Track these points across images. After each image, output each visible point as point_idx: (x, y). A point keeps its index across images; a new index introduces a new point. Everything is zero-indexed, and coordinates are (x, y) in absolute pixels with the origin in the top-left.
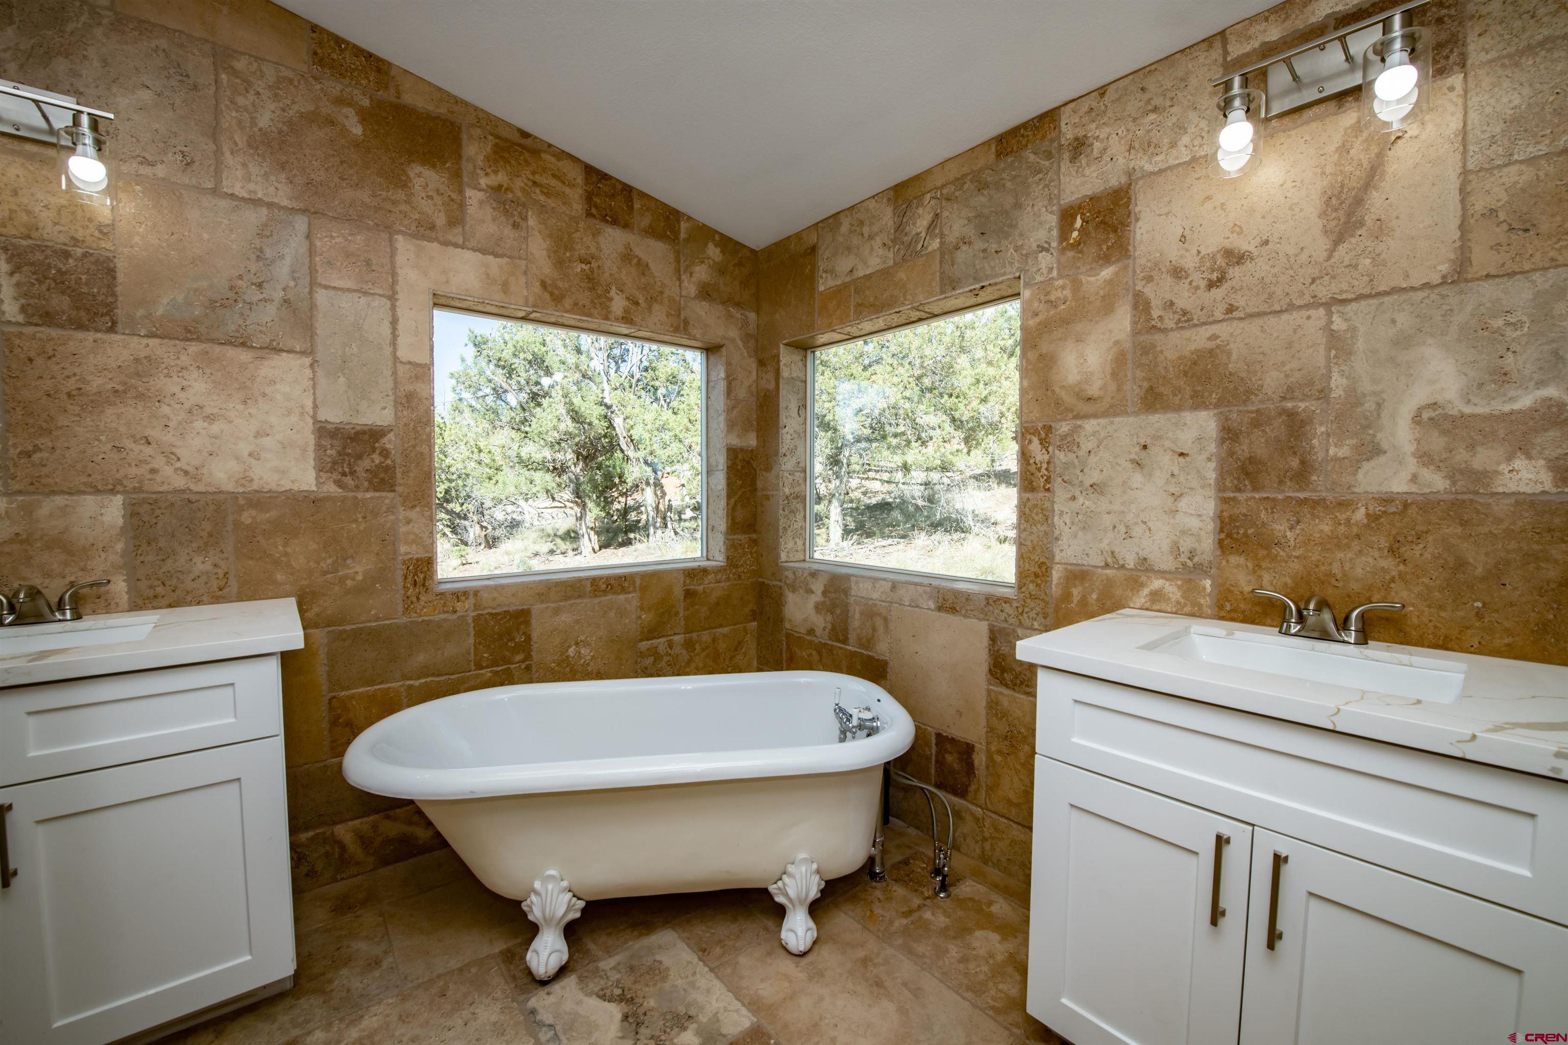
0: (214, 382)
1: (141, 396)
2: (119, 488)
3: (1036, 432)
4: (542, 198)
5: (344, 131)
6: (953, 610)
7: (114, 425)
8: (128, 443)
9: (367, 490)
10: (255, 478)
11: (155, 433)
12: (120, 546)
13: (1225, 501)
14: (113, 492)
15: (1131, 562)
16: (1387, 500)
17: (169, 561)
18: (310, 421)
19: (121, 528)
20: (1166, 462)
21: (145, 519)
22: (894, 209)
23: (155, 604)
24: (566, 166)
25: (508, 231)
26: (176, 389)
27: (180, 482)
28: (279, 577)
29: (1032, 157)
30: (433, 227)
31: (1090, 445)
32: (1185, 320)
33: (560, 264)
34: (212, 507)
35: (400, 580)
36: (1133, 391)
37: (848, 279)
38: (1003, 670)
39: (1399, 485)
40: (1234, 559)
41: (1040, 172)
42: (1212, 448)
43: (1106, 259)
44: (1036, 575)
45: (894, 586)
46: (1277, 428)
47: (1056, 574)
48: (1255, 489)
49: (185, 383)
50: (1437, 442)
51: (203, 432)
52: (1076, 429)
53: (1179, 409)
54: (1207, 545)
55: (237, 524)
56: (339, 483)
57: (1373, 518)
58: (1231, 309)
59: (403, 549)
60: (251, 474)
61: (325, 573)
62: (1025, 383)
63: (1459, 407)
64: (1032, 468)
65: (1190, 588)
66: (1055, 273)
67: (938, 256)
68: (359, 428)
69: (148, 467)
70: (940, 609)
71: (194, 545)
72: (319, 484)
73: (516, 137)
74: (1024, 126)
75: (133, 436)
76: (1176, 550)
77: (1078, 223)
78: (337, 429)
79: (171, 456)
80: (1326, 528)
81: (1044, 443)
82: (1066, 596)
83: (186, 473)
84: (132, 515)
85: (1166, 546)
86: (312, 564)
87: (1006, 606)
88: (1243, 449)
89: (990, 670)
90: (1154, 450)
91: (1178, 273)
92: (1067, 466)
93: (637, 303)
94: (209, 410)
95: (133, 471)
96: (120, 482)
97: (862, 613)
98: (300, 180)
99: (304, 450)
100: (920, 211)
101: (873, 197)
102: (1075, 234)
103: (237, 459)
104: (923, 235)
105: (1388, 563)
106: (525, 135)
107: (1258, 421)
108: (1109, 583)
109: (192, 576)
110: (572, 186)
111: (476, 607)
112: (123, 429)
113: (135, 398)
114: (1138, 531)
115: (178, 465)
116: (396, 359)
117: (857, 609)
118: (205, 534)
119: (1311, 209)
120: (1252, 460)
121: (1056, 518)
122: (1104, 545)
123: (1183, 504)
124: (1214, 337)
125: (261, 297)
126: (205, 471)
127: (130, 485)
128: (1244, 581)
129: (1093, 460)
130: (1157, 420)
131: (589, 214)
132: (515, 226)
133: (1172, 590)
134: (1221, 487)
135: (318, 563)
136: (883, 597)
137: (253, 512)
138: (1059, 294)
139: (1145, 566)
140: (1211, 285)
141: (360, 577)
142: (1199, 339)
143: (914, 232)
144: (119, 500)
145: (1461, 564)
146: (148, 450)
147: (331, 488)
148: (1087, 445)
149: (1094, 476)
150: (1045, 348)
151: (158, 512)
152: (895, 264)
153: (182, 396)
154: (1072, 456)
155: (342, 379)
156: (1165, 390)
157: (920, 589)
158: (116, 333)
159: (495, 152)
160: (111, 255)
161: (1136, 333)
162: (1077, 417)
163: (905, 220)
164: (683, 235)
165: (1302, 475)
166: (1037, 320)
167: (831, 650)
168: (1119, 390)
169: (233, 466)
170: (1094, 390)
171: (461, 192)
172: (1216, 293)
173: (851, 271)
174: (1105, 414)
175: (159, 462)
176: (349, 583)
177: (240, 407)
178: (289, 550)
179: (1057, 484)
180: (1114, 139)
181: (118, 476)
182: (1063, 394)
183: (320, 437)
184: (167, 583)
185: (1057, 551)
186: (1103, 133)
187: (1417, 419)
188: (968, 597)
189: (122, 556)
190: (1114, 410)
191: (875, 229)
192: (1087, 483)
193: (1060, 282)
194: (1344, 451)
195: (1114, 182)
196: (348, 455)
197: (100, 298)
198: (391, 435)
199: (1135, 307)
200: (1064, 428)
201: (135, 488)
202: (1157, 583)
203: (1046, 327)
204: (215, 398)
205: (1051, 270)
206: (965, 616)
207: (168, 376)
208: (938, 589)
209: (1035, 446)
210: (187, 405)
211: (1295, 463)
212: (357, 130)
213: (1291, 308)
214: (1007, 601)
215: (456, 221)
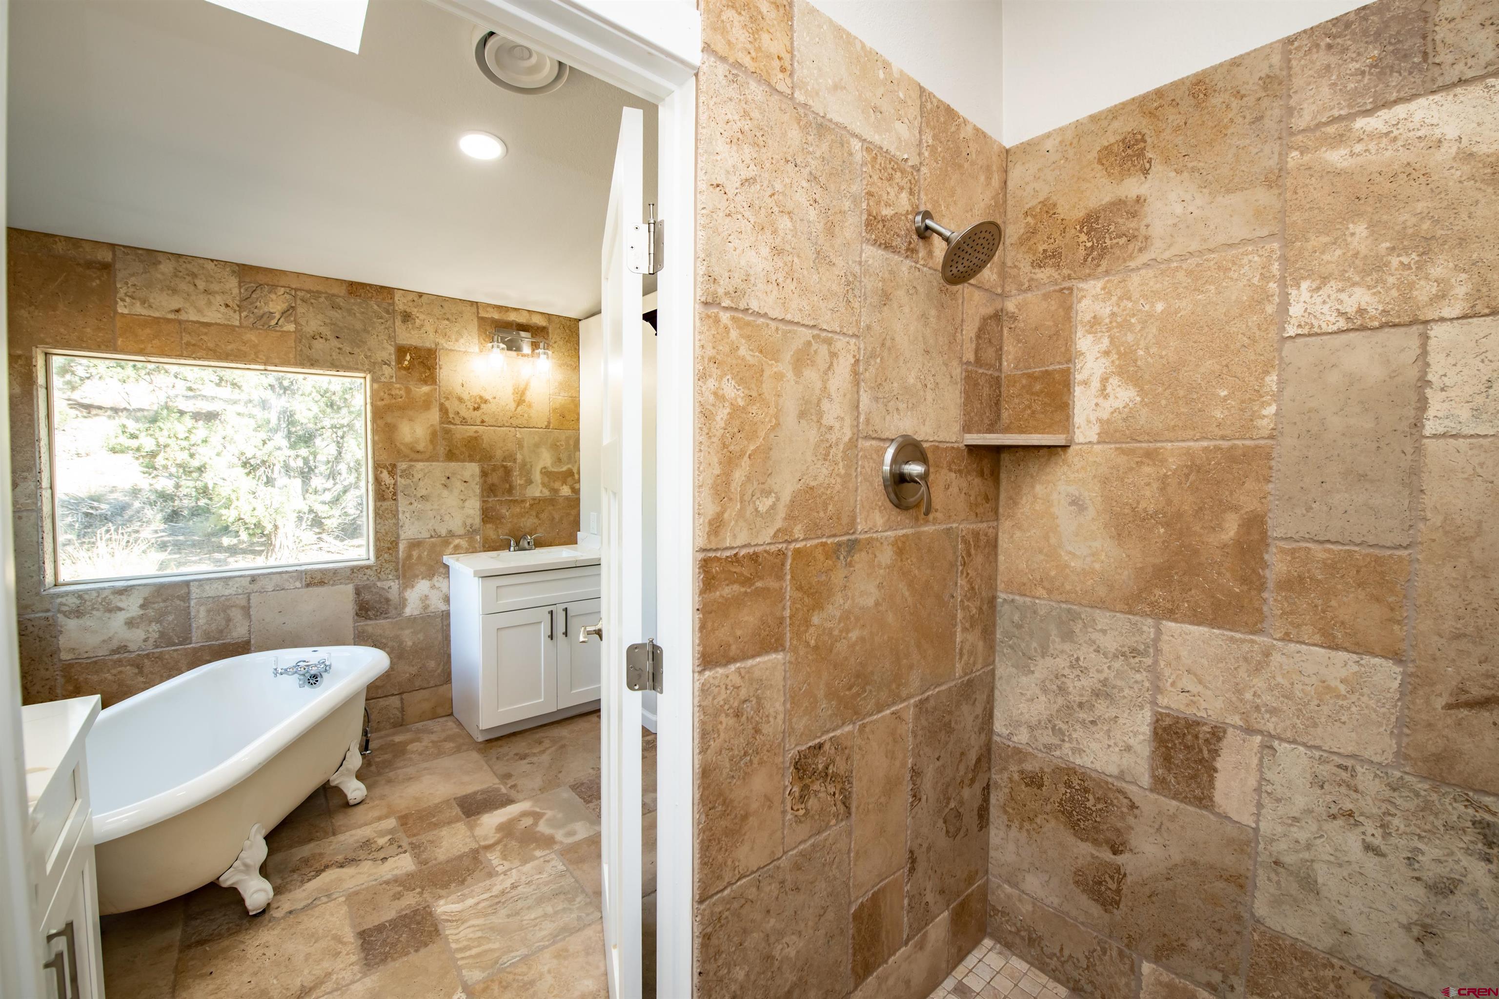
3: (385, 467)
6: (322, 583)
13: (484, 501)
15: (444, 533)
16: (534, 499)
20: (458, 485)
22: (240, 283)
29: (376, 307)
31: (420, 476)
32: (464, 421)
36: (442, 450)
37: (171, 316)
38: (367, 610)
39: (537, 494)
40: (489, 526)
41: (381, 318)
42: (478, 479)
43: (425, 382)
44: (389, 549)
45: (253, 579)
46: (500, 472)
47: (402, 546)
48: (495, 496)
50: (546, 480)
52: (411, 467)
53: (463, 461)
54: (477, 521)
57: (531, 505)
58: (483, 422)
62: (376, 438)
63: (551, 469)
64: (384, 488)
65: (471, 540)
66: (394, 380)
67: (293, 336)
70: (308, 585)
74: (370, 285)
76: (465, 524)
77: (408, 357)
80: (518, 510)
81: (392, 473)
82: (409, 557)
85: (460, 523)
87: (368, 572)
88: (490, 480)
89: (357, 614)
90: (453, 479)
91: (460, 400)
92: (406, 486)
97: (208, 611)
100: (273, 296)
101: (212, 260)
102: (406, 363)
104: (277, 316)
105: (536, 521)
107: (495, 468)
108: (434, 545)
114: (446, 518)
117: (202, 609)
119: (509, 391)
120: (493, 485)
121: (400, 516)
122: (430, 527)
123: (467, 504)
124: (476, 432)
128: (492, 534)
129: (421, 484)
130: (453, 465)
133: (463, 543)
134: (483, 496)
136: (240, 591)
138: (397, 392)
139: (451, 534)
140: (475, 409)
142: (470, 430)
143: (266, 310)
145: (553, 518)
148: (417, 476)
149: (423, 492)
150: (389, 419)
152: (241, 326)
154: (409, 481)
156: (457, 452)
157: (285, 576)
161: (442, 423)
162: (411, 460)
163: (254, 296)
165: (510, 491)
166: (383, 403)
167: (160, 657)
168: (434, 449)
170: (421, 447)
172: (477, 413)
173: (178, 311)
174: (427, 460)
179: (400, 497)
180: (426, 322)
182: (402, 447)
185: (401, 533)
186: (422, 317)
187: (541, 472)
188: (335, 572)
190: (431, 459)
191: (215, 287)
192: (419, 495)
193: (398, 386)
194: (522, 482)
195: (428, 345)
199: (441, 410)
200: (402, 465)
202: (457, 541)
203: (389, 408)
205: (392, 377)
206: (333, 585)
208: (306, 572)
209: (385, 475)
211: (507, 486)
213: (503, 426)
214: (368, 567)
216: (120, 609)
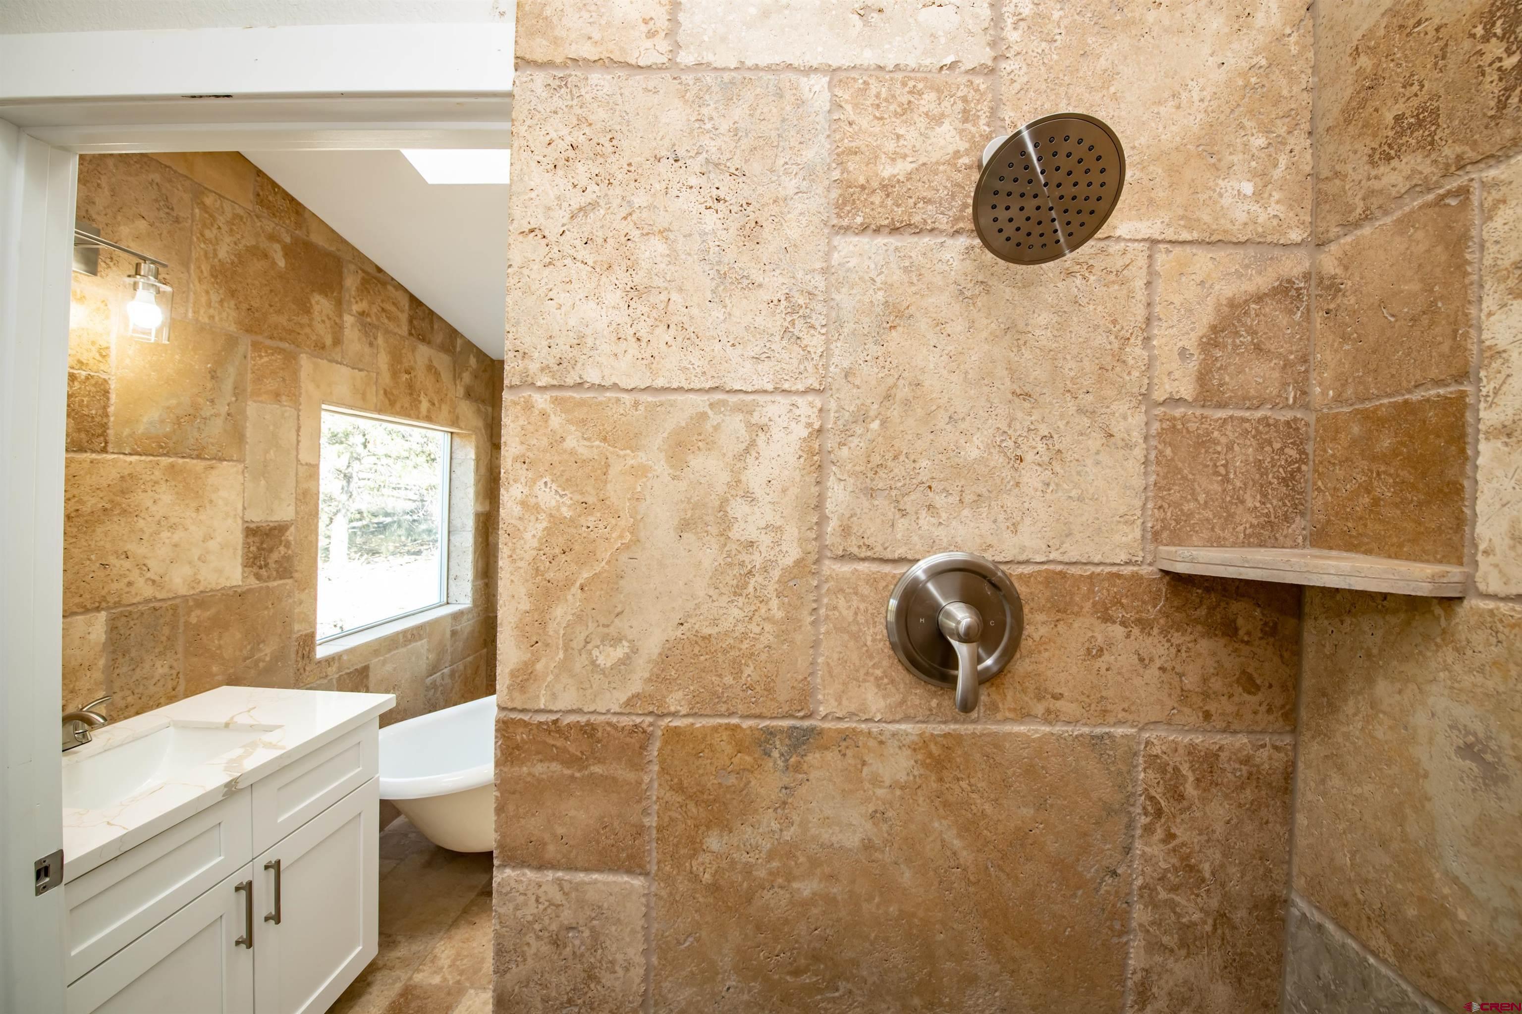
0: (177, 493)
1: (124, 512)
2: (104, 605)
4: (386, 321)
5: (274, 264)
7: (102, 543)
8: (112, 560)
9: (275, 580)
10: (202, 579)
11: (131, 547)
12: (102, 662)
14: (98, 609)
17: (138, 670)
18: (240, 522)
19: (104, 644)
21: (122, 632)
23: (126, 714)
24: (399, 295)
25: (367, 350)
26: (149, 503)
27: (148, 591)
28: (215, 669)
30: (323, 347)
33: (395, 374)
34: (171, 612)
35: (293, 656)
49: (157, 496)
51: (167, 541)
55: (187, 624)
56: (258, 577)
59: (297, 627)
60: (199, 577)
61: (245, 659)
68: (272, 524)
69: (126, 581)
71: (157, 650)
72: (244, 578)
73: (373, 271)
75: (116, 552)
78: (258, 527)
79: (143, 567)
83: (154, 582)
84: (111, 630)
86: (237, 653)
93: (434, 404)
94: (173, 520)
95: (115, 586)
96: (104, 598)
98: (244, 306)
99: (235, 549)
103: (190, 563)
106: (380, 270)
109: (154, 681)
110: (402, 311)
111: (340, 669)
112: (108, 546)
113: (119, 514)
115: (149, 575)
116: (298, 460)
118: (164, 639)
125: (213, 411)
126: (167, 578)
127: (111, 600)
131: (410, 334)
132: (371, 344)
135: (241, 650)
137: (198, 612)
141: (268, 659)
144: (103, 616)
146: (127, 564)
147: (253, 583)
151: (132, 623)
153: (153, 508)
155: (263, 482)
158: (107, 452)
159: (362, 284)
160: (106, 377)
164: (458, 349)
169: (187, 570)
171: (341, 316)
175: (134, 575)
176: (261, 665)
177: (194, 515)
178: (222, 642)
181: (103, 593)
183: (247, 536)
184: (136, 691)
189: (103, 672)
196: (263, 549)
197: (97, 419)
198: (292, 529)
201: (115, 603)
204: (177, 508)
207: (145, 491)
210: (157, 518)
212: (282, 263)
215: (337, 341)
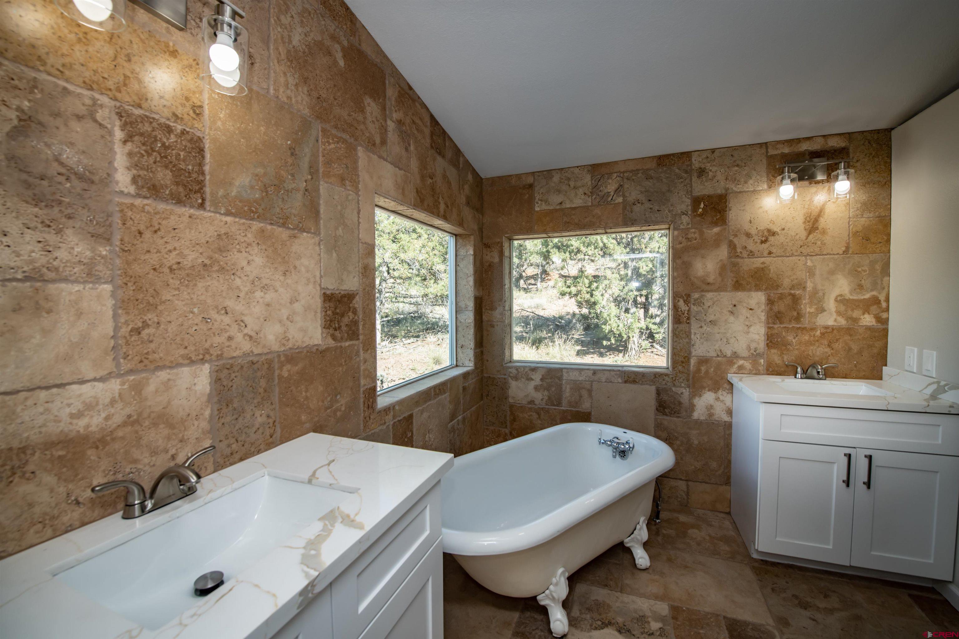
0: (267, 257)
1: (222, 269)
2: (207, 357)
3: (681, 297)
4: (416, 132)
5: (335, 62)
6: (634, 382)
7: (203, 297)
8: (213, 314)
9: (346, 340)
10: (290, 337)
11: (230, 303)
12: (207, 413)
13: (769, 328)
14: (203, 361)
15: (729, 354)
16: (826, 327)
17: (240, 419)
18: (318, 288)
19: (209, 395)
20: (745, 312)
21: (225, 383)
22: (592, 177)
23: (231, 460)
24: (423, 111)
25: (403, 152)
26: (244, 263)
27: (246, 346)
28: (303, 418)
29: (677, 171)
30: (374, 145)
31: (709, 304)
32: (751, 254)
33: (423, 178)
34: (266, 366)
35: (362, 406)
36: (730, 282)
37: (558, 207)
38: (664, 408)
39: (830, 322)
40: (773, 351)
41: (681, 178)
42: (763, 307)
43: (716, 224)
44: (682, 362)
45: (595, 372)
46: (788, 301)
47: (693, 361)
48: (781, 323)
49: (250, 258)
50: (842, 308)
51: (261, 300)
52: (702, 296)
53: (750, 290)
54: (762, 346)
55: (280, 377)
56: (334, 338)
57: (823, 334)
58: (770, 253)
59: (363, 382)
60: (287, 335)
61: (327, 409)
62: (675, 274)
63: (848, 296)
64: (680, 313)
65: (755, 363)
66: (690, 226)
67: (621, 206)
68: (342, 293)
69: (226, 335)
70: (626, 382)
71: (255, 401)
72: (324, 339)
73: (406, 88)
74: (673, 155)
75: (216, 307)
76: (749, 348)
77: (702, 206)
78: (332, 294)
79: (241, 323)
80: (807, 338)
81: (686, 302)
82: (698, 370)
83: (251, 337)
84: (216, 382)
85: (744, 346)
86: (320, 404)
87: (666, 378)
88: (776, 308)
89: (657, 409)
90: (739, 307)
91: (748, 235)
92: (698, 313)
93: (448, 207)
94: (265, 281)
95: (217, 340)
96: (207, 352)
97: (571, 389)
98: (315, 94)
99: (316, 312)
100: (610, 181)
101: (578, 167)
102: (700, 210)
103: (280, 322)
104: (612, 193)
105: (828, 350)
106: (411, 88)
107: (781, 297)
108: (719, 364)
109: (254, 429)
110: (426, 126)
111: (394, 417)
112: (209, 301)
113: (218, 271)
114: (732, 341)
115: (246, 331)
116: (359, 239)
117: (568, 386)
118: (261, 390)
119: (800, 220)
120: (779, 312)
121: (692, 336)
122: (717, 347)
123: (752, 329)
124: (763, 263)
125: (293, 185)
126: (262, 335)
127: (215, 352)
128: (777, 359)
129: (710, 310)
130: (740, 295)
131: (432, 147)
132: (406, 149)
133: (747, 365)
134: (768, 323)
135: (323, 402)
136: (587, 379)
137: (288, 367)
138: (693, 235)
139: (736, 355)
140: (762, 242)
141: (343, 409)
142: (757, 263)
143: (606, 191)
144: (206, 368)
145: (850, 349)
146: (227, 320)
147: (331, 343)
148: (707, 304)
149: (712, 318)
150: (686, 258)
151: (233, 375)
152: (592, 205)
153: (248, 269)
154: (700, 308)
155: (334, 255)
156: (744, 283)
157: (613, 373)
158: (205, 209)
159: (399, 96)
160: (201, 136)
161: (730, 257)
162: (702, 291)
163: (599, 183)
164: (461, 166)
165: (798, 318)
166: (681, 245)
167: (548, 411)
168: (722, 280)
169: (278, 328)
170: (711, 279)
171: (386, 121)
172: (765, 246)
173: (561, 203)
174: (717, 290)
175: (233, 330)
176: (339, 414)
177: (282, 278)
178: (308, 394)
179: (693, 321)
180: (718, 173)
181: (207, 345)
182: (695, 280)
183: (324, 301)
184: (239, 439)
185: (693, 350)
186: (714, 169)
187: (836, 300)
188: (643, 375)
189: (209, 422)
190: (721, 289)
191: (579, 184)
192: (708, 320)
193: (693, 230)
194: (812, 310)
195: (719, 192)
196: (337, 314)
197: (194, 175)
198: (357, 297)
199: (730, 246)
200: (696, 295)
201: (218, 356)
202: (741, 362)
203: (686, 249)
204: (268, 270)
205: (688, 224)
206: (641, 384)
207: (240, 251)
208: (625, 372)
209: (681, 303)
210: (251, 278)
211: (795, 314)
212: (342, 63)
213: (792, 255)
214: (667, 375)
215: (384, 142)
216: (532, 379)
